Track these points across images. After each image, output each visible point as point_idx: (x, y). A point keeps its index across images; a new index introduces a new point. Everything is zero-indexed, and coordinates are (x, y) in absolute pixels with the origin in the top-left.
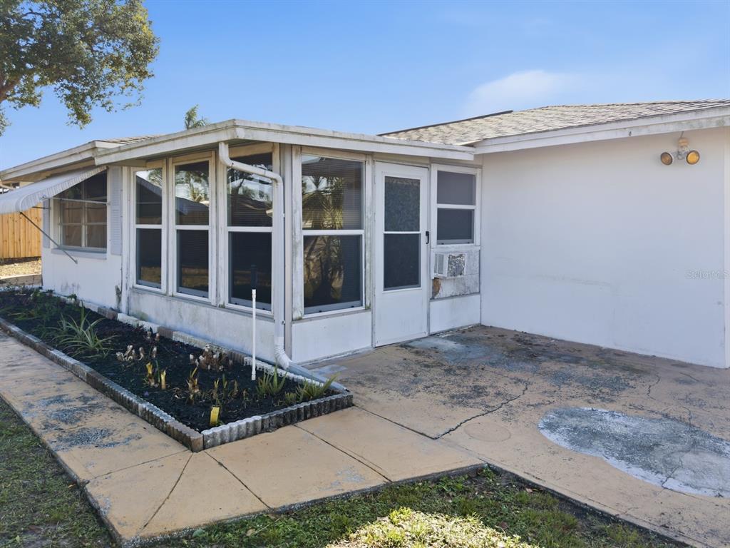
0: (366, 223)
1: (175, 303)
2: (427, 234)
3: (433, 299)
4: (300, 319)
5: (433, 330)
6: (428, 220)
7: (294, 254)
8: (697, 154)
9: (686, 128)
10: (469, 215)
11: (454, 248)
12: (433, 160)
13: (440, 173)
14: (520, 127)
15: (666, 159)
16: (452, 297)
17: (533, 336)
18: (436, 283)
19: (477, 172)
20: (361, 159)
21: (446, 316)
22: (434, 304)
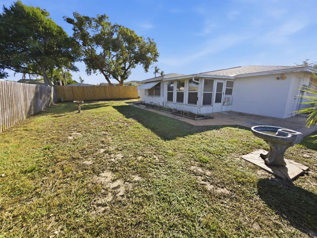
0: (213, 91)
1: (176, 105)
2: (224, 93)
3: (223, 105)
4: (202, 107)
5: (222, 111)
6: (224, 90)
7: (202, 96)
8: (285, 77)
9: (284, 73)
10: (232, 89)
11: (228, 96)
12: (226, 79)
13: (227, 81)
14: (245, 72)
15: (278, 78)
16: (227, 105)
17: (242, 113)
18: (224, 102)
19: (234, 81)
20: (214, 79)
21: (225, 109)
22: (223, 106)
